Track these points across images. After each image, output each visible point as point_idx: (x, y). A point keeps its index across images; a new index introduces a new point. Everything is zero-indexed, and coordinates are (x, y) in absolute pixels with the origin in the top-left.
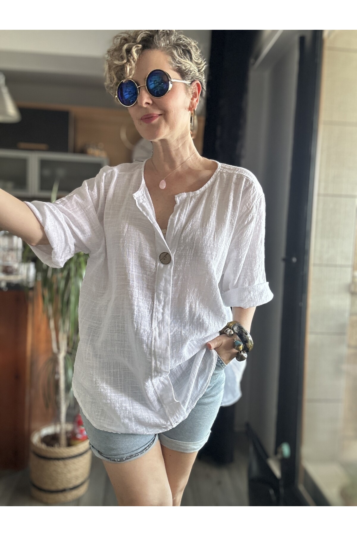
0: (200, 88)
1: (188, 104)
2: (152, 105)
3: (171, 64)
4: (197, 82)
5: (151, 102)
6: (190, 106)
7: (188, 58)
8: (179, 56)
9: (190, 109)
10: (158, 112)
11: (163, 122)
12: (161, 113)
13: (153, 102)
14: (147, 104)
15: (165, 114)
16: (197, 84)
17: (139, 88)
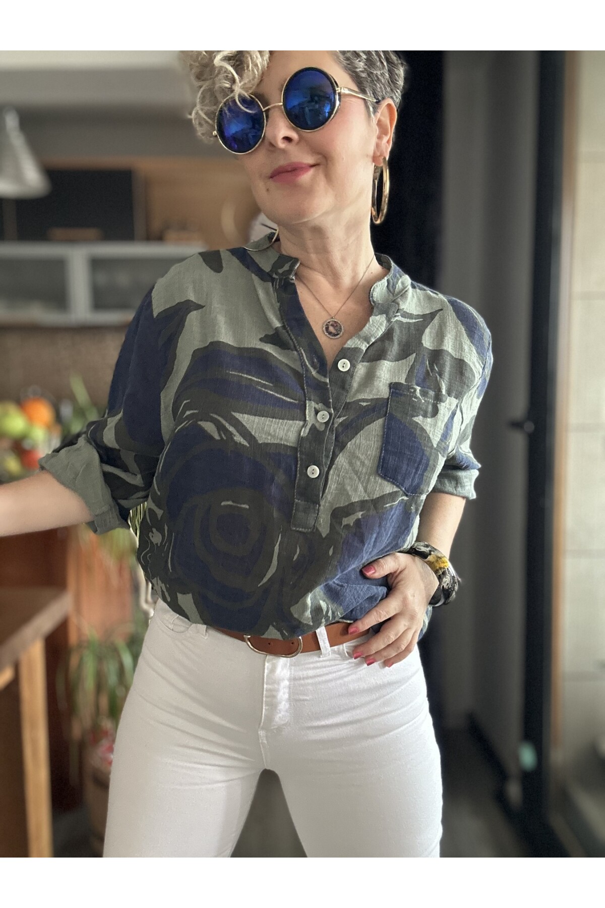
1: (372, 149)
5: (295, 136)
6: (374, 153)
9: (374, 158)
10: (309, 160)
11: (322, 182)
12: (319, 161)
13: (301, 138)
14: (285, 141)
15: (327, 164)
16: (389, 106)
17: (267, 111)
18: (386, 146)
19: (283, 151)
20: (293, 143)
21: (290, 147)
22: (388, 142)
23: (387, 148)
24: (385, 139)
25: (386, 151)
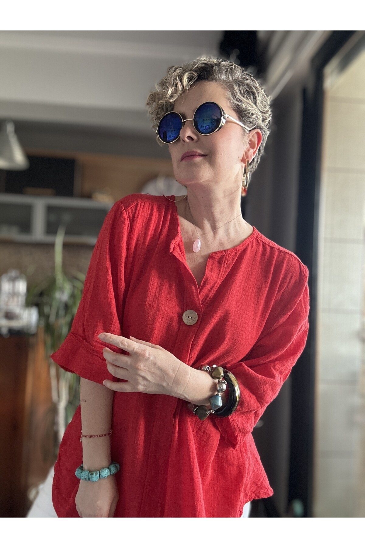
0: (261, 140)
1: (241, 154)
2: (197, 142)
3: (229, 99)
4: (258, 131)
5: (195, 137)
6: (243, 157)
7: (251, 99)
8: (241, 93)
9: (243, 160)
12: (206, 154)
13: (198, 138)
14: (189, 139)
15: (211, 156)
17: (185, 122)
20: (194, 141)
21: (191, 142)
23: (252, 156)
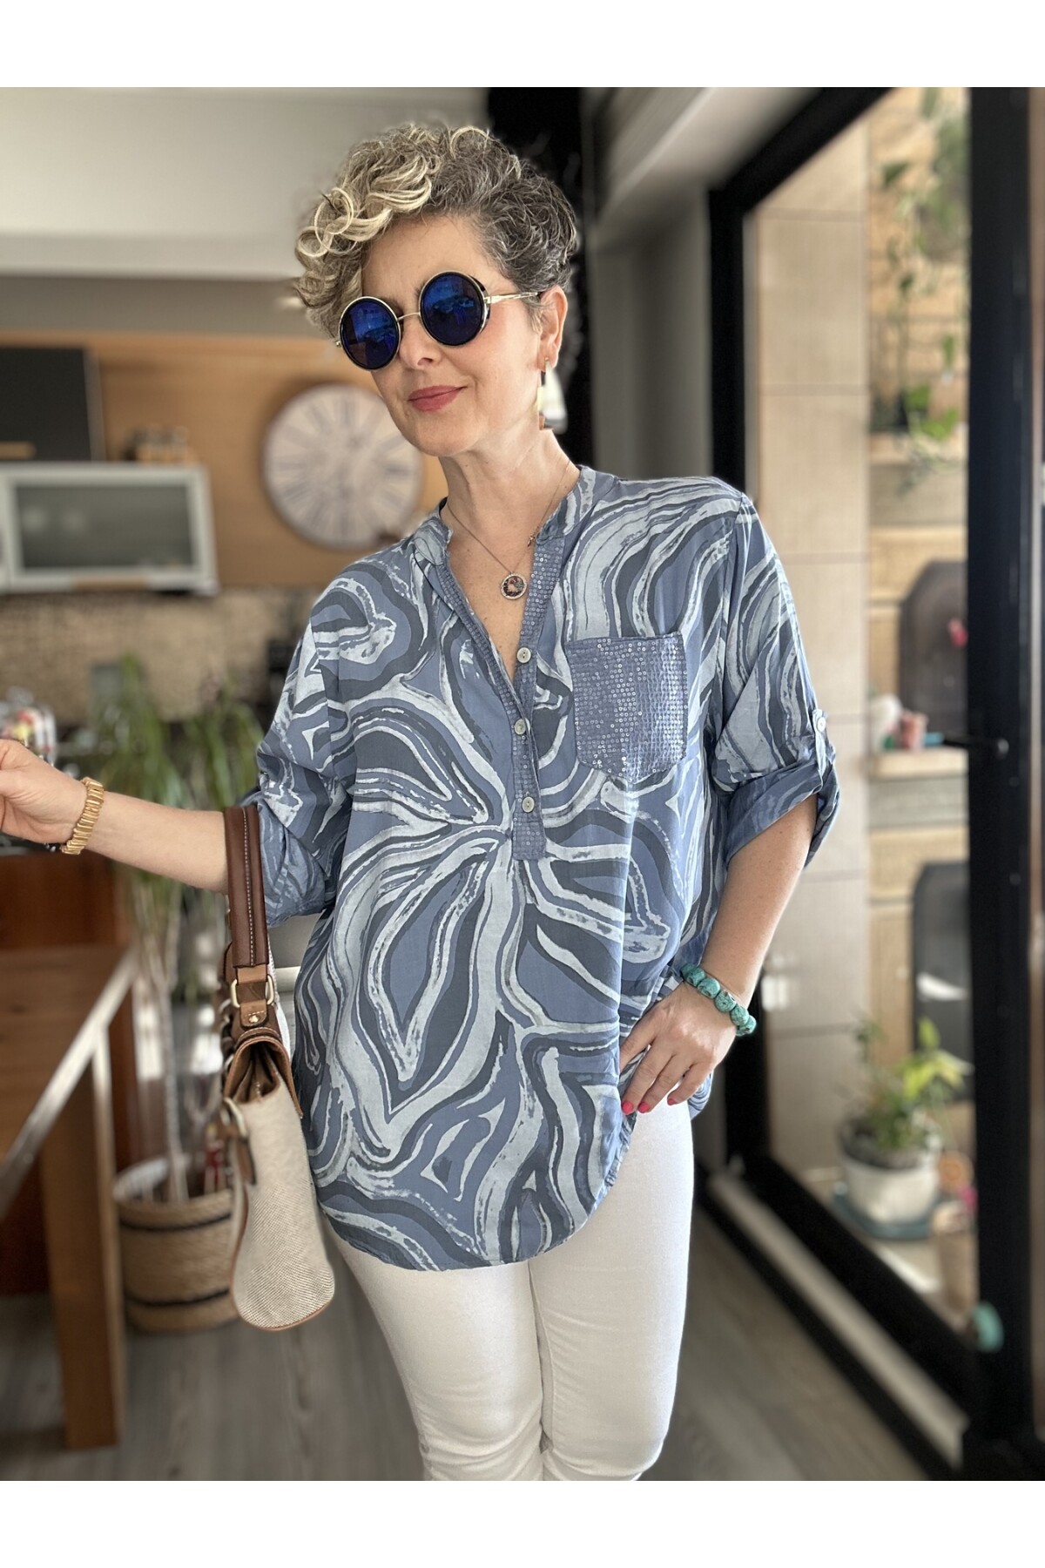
0: (565, 305)
2: (439, 362)
10: (458, 381)
11: (471, 406)
12: (465, 384)
13: (444, 355)
14: (426, 362)
15: (476, 384)
16: (558, 295)
17: (402, 322)
18: (553, 347)
19: (424, 373)
20: (434, 363)
21: (431, 369)
22: (556, 341)
23: (554, 349)
24: (552, 338)
25: (554, 353)
